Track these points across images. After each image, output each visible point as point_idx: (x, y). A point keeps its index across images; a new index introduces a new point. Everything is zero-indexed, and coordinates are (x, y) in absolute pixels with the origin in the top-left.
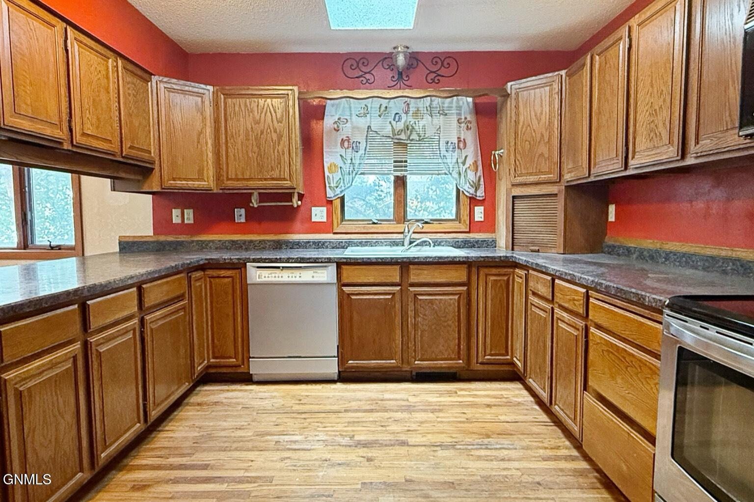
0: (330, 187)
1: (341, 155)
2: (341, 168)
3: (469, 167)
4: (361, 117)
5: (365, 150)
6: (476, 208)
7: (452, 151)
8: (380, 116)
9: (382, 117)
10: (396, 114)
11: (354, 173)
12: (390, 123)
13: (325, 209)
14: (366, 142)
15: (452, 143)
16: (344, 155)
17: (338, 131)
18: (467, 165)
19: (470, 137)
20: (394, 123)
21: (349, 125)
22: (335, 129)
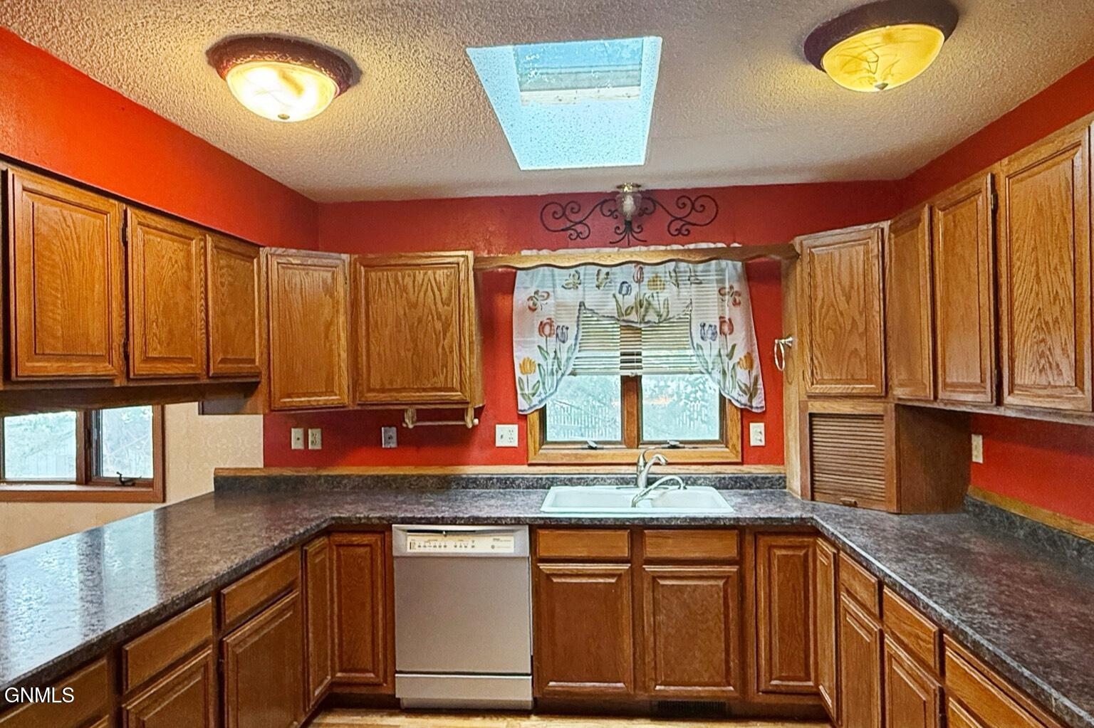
0: (522, 394)
1: (539, 347)
2: (539, 365)
3: (739, 363)
4: (570, 288)
5: (576, 339)
6: (751, 425)
7: (711, 338)
8: (598, 287)
9: (601, 288)
10: (623, 283)
11: (560, 373)
12: (614, 296)
13: (516, 427)
14: (578, 325)
15: (710, 326)
16: (543, 346)
17: (535, 309)
18: (735, 359)
19: (739, 316)
20: (619, 297)
21: (551, 301)
22: (530, 308)
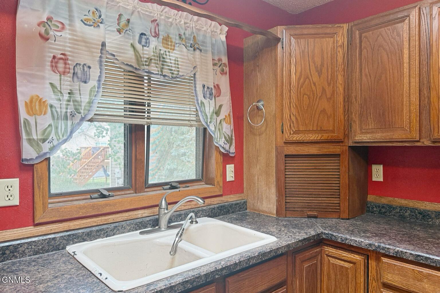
0: (30, 141)
1: (51, 84)
2: (51, 106)
3: (225, 119)
4: (90, 26)
5: (99, 81)
6: (227, 166)
7: (209, 98)
8: (119, 31)
9: (123, 34)
10: (142, 34)
11: (78, 116)
12: (132, 46)
13: (16, 182)
15: (208, 88)
16: (57, 84)
17: (47, 39)
18: (222, 116)
19: (225, 83)
20: (138, 47)
21: (66, 34)
22: (40, 35)
